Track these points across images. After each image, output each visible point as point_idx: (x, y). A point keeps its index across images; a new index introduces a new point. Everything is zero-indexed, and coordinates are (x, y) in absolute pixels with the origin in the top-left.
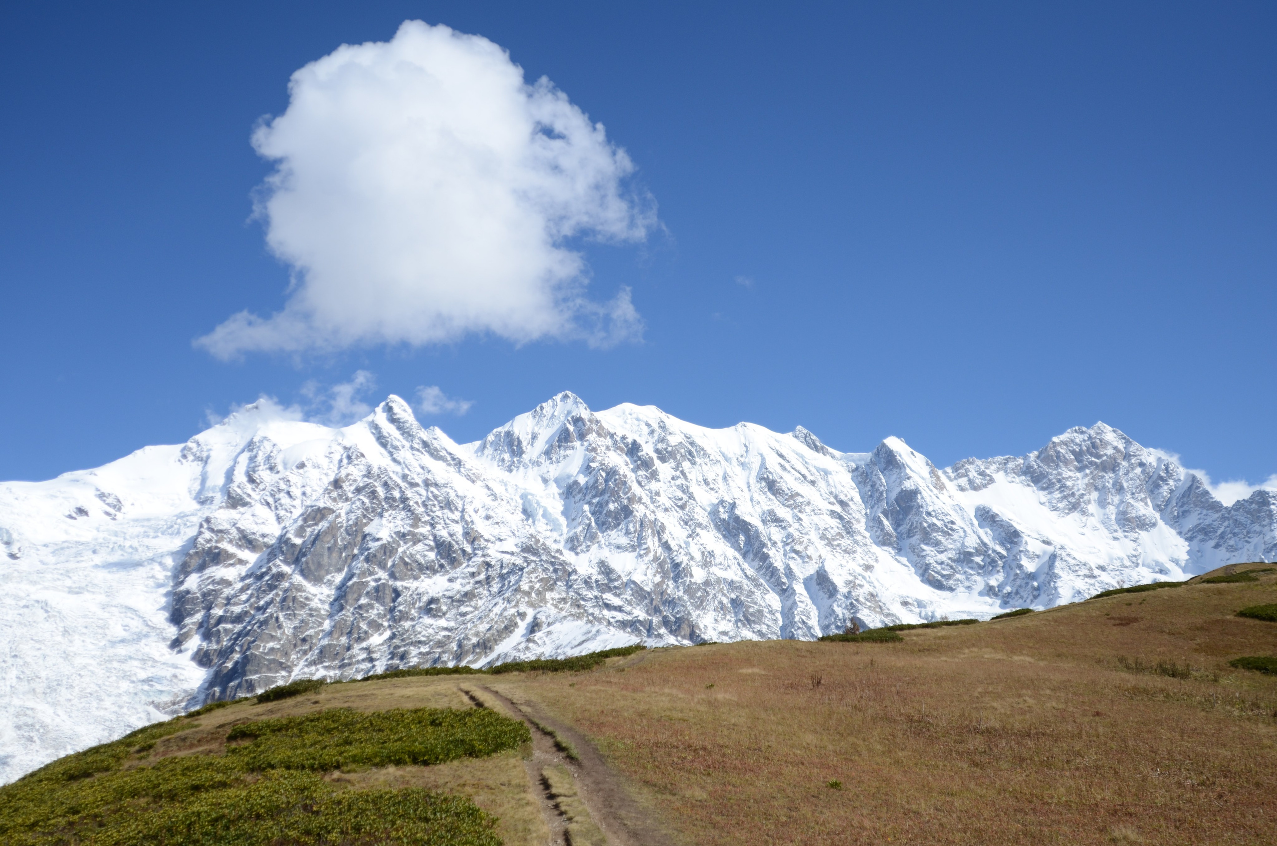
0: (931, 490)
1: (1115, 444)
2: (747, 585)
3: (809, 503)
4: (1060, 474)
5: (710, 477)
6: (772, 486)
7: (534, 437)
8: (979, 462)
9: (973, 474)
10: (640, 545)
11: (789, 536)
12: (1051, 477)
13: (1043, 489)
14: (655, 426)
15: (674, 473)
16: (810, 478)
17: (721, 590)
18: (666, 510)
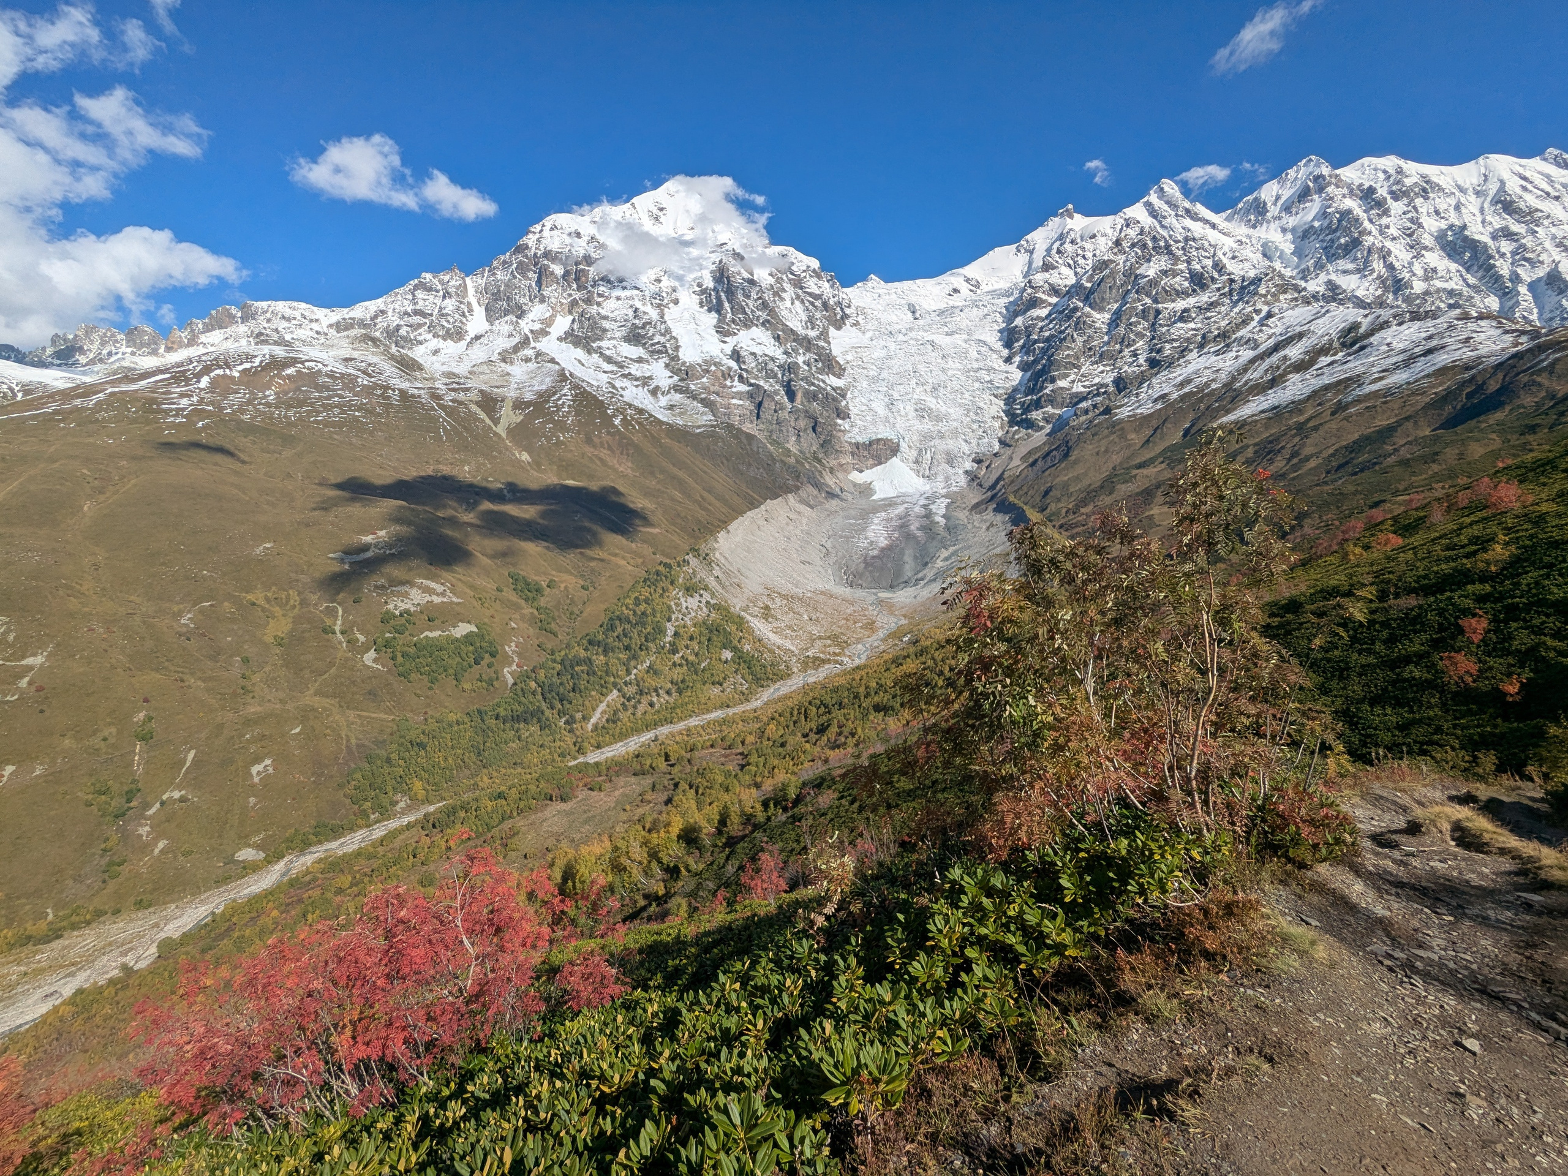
2: (1466, 291)
3: (1548, 217)
5: (1442, 207)
6: (1507, 206)
7: (1278, 198)
10: (1365, 268)
11: (1523, 246)
17: (1440, 298)
18: (1394, 239)
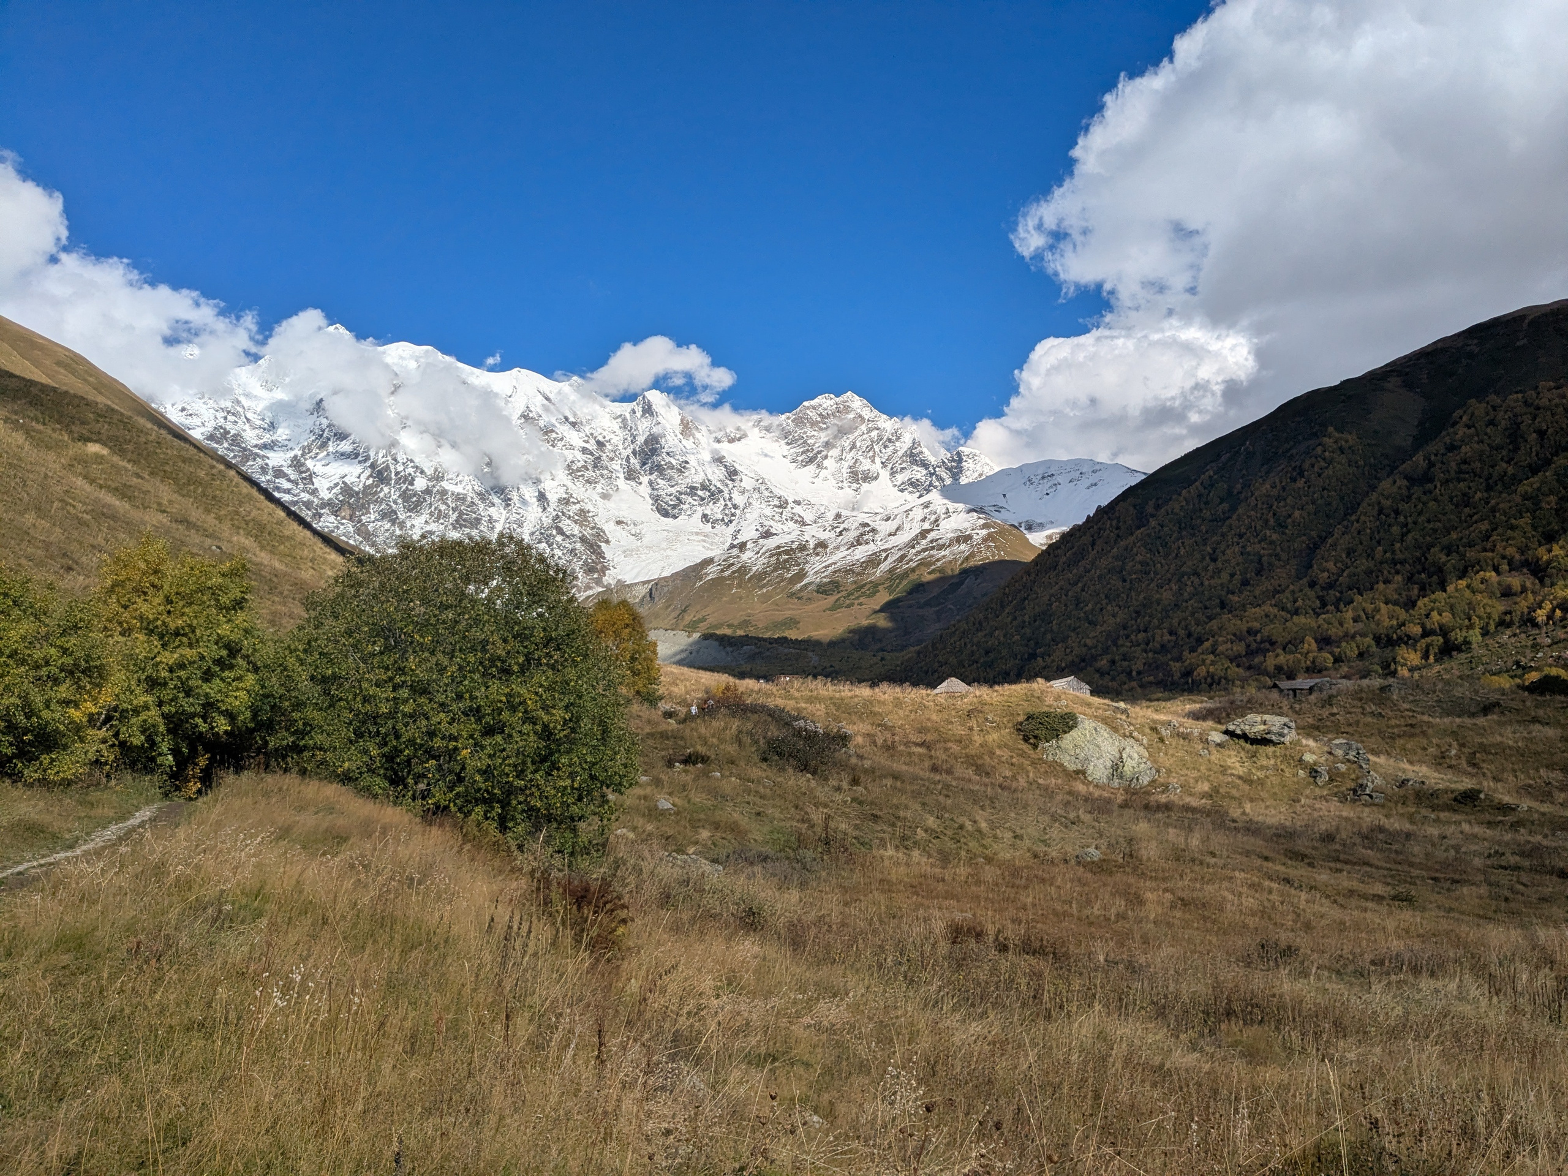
0: (676, 436)
1: (859, 411)
9: (730, 429)
12: (797, 435)
13: (788, 444)
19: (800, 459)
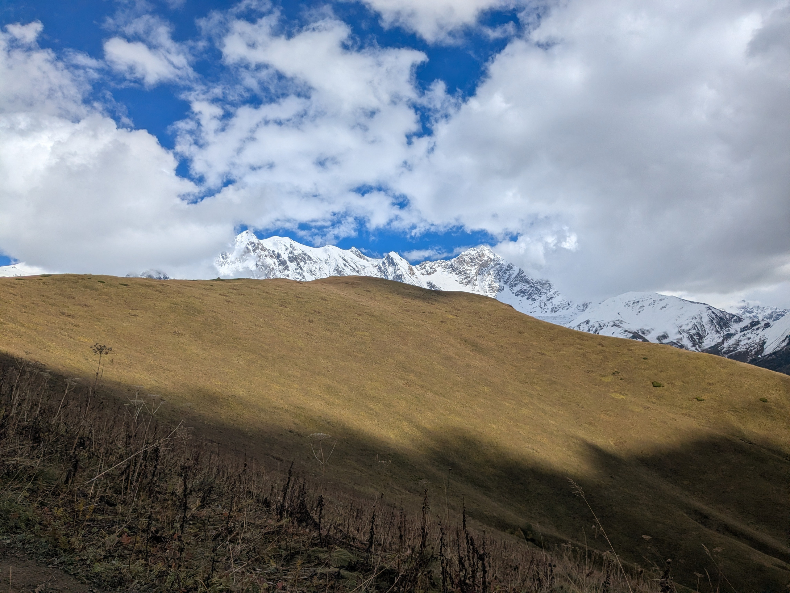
0: (408, 275)
1: (488, 255)
4: (464, 268)
8: (430, 263)
9: (427, 268)
12: (460, 269)
13: (457, 274)
14: (289, 246)
15: (296, 267)
16: (357, 269)
19: (464, 281)
